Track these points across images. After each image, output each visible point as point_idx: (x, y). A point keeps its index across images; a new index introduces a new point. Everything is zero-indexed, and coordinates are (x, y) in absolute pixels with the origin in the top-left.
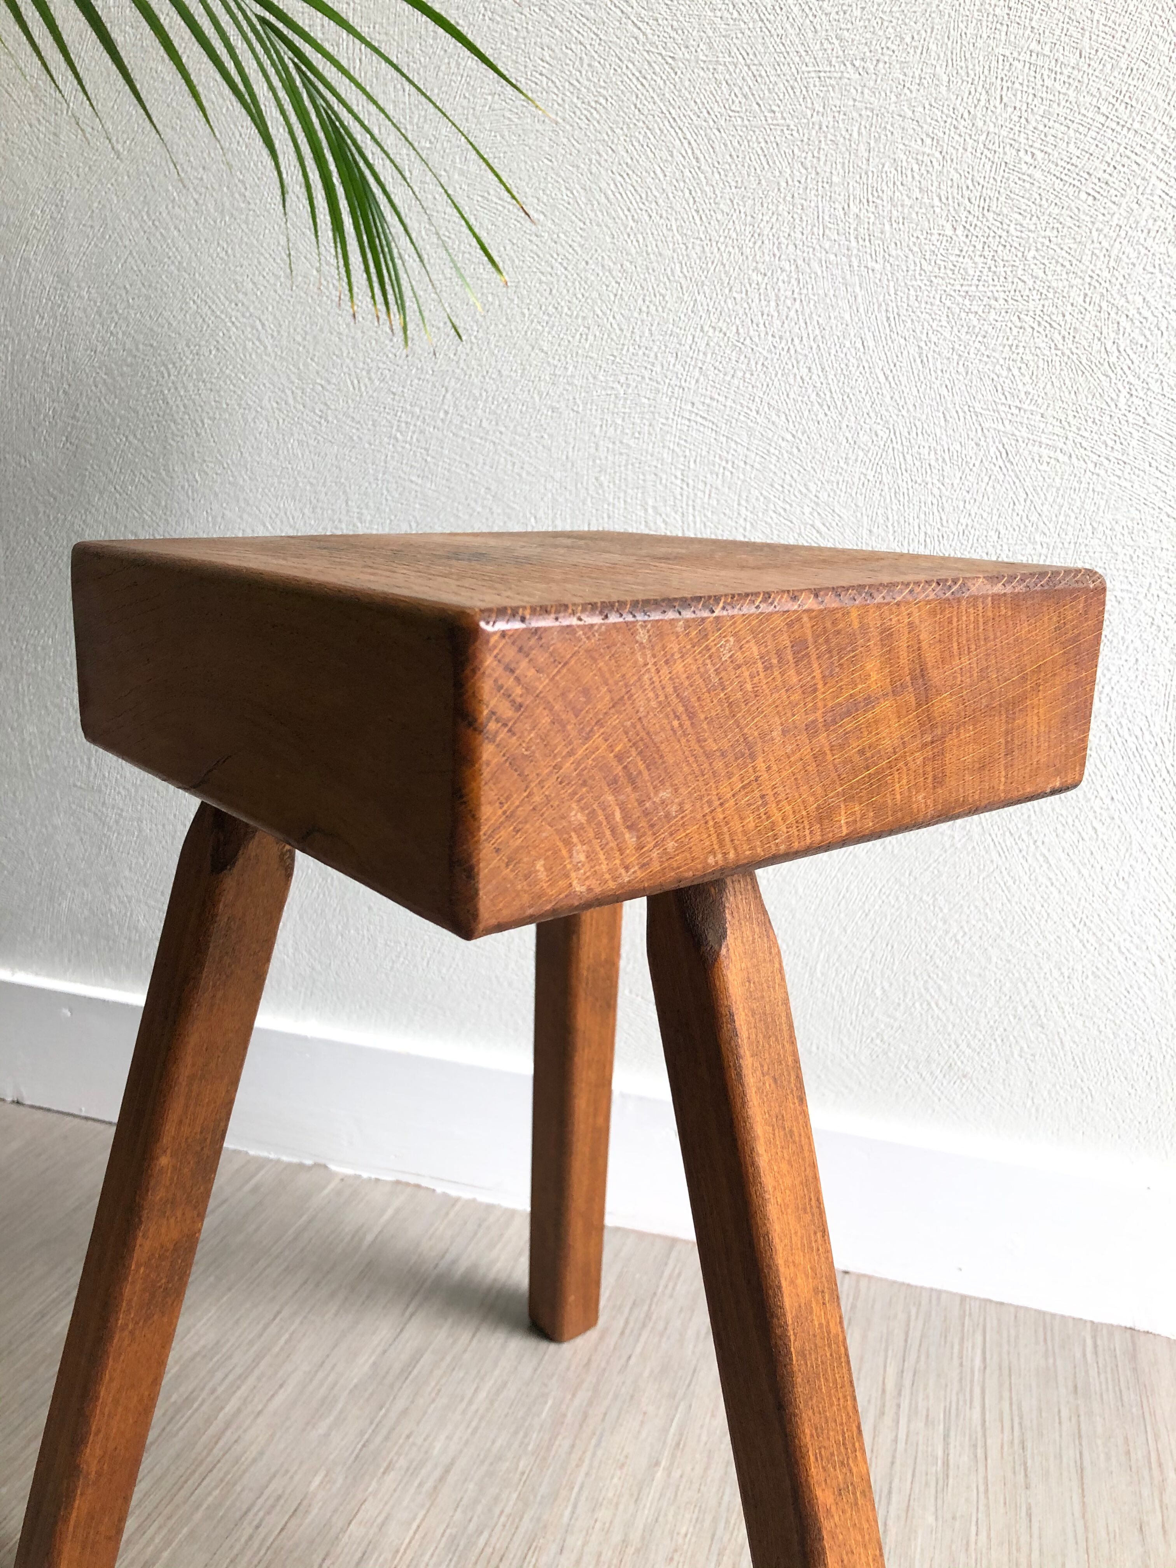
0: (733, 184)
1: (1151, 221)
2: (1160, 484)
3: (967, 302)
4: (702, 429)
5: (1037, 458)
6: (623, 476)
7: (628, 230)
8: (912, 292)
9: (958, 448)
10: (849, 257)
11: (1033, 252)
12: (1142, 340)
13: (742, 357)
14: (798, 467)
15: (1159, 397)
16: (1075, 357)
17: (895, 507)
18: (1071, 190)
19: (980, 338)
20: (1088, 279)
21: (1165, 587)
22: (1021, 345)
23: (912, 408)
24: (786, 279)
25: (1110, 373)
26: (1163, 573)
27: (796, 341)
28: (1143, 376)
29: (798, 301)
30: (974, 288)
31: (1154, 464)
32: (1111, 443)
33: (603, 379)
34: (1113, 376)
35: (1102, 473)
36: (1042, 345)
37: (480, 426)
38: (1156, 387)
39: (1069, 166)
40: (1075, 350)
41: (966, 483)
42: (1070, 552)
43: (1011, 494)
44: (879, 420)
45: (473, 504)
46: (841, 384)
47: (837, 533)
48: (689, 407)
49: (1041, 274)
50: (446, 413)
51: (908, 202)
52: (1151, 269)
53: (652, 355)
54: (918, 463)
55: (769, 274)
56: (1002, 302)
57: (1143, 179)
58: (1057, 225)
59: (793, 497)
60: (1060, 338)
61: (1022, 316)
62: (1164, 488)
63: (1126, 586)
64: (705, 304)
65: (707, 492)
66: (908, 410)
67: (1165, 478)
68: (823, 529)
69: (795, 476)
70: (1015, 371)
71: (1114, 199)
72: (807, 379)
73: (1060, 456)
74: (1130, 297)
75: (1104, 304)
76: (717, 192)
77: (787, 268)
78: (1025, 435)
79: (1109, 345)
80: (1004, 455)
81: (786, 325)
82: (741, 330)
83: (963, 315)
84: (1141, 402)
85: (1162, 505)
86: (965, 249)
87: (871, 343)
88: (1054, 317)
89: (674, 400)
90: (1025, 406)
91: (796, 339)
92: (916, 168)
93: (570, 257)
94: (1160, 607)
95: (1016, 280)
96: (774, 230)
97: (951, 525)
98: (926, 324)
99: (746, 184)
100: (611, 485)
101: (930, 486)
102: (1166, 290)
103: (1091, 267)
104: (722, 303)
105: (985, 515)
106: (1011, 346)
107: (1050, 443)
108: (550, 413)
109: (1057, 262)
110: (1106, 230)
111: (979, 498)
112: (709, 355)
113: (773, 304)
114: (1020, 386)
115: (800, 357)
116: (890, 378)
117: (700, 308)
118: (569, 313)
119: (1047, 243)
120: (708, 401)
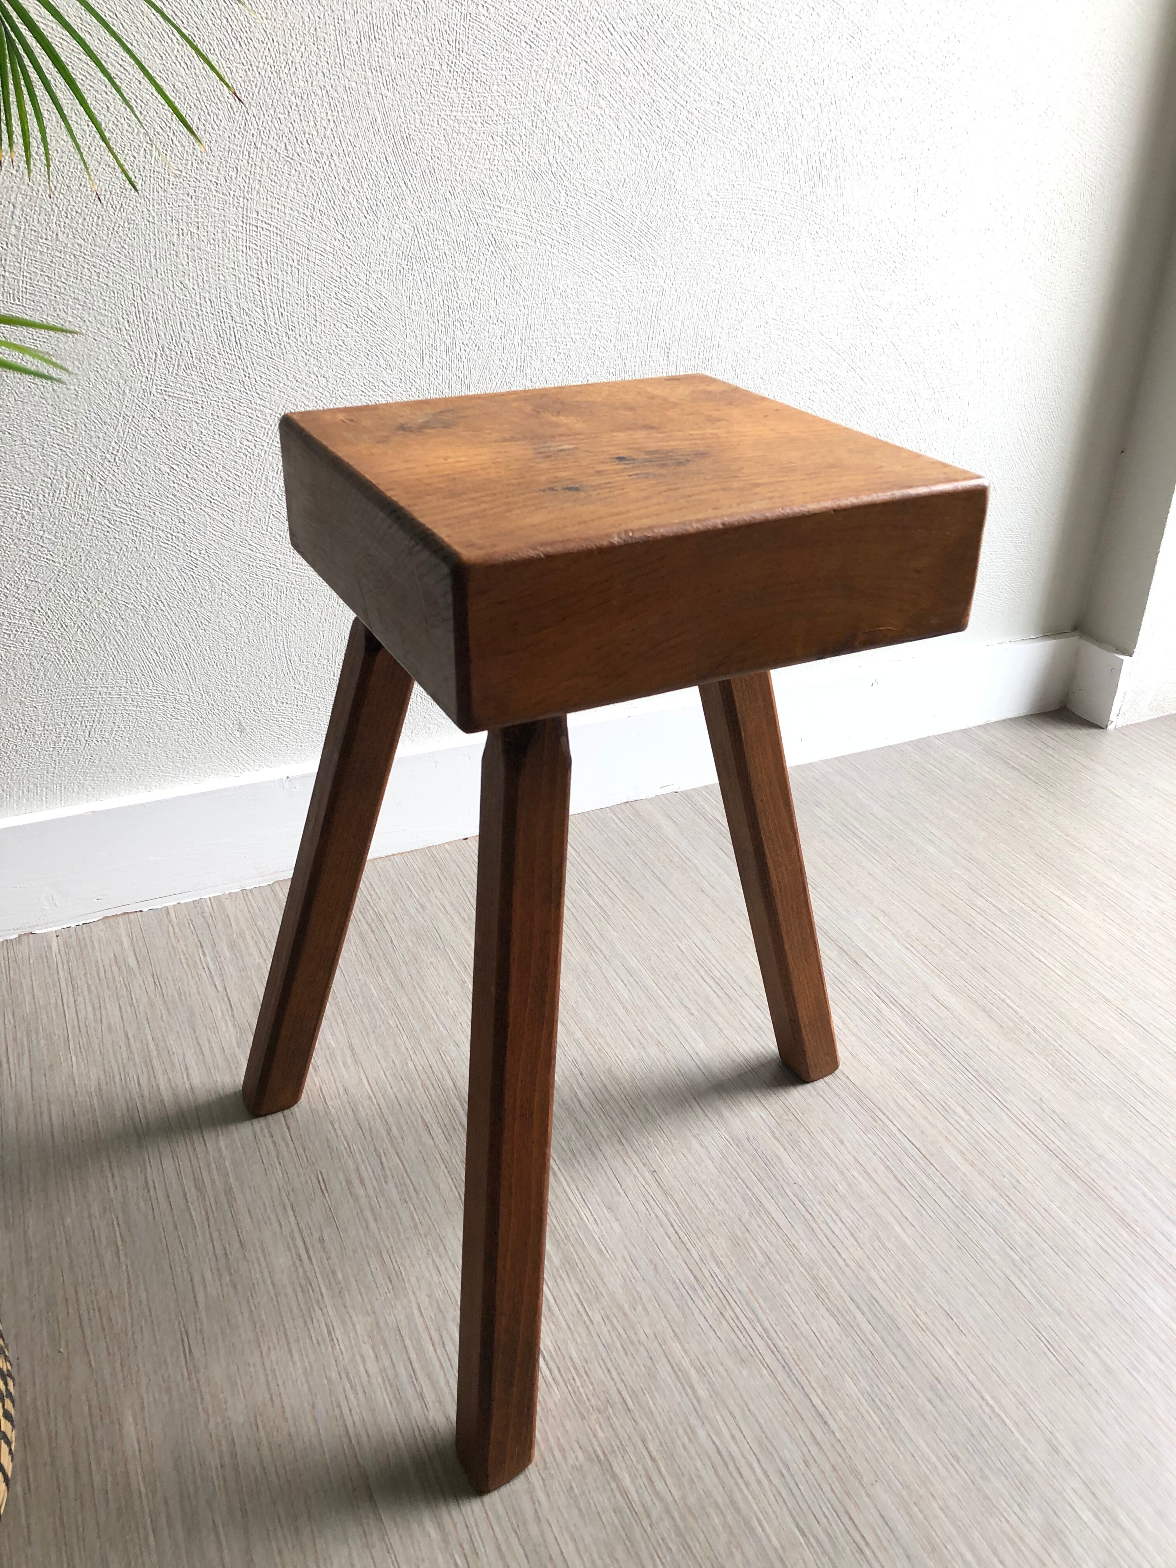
0: (264, 15)
1: (567, 66)
2: (590, 257)
3: (456, 125)
4: (268, 234)
5: (515, 244)
6: (205, 278)
7: (175, 52)
8: (417, 116)
9: (463, 239)
10: (367, 84)
11: (496, 86)
12: (570, 155)
13: (293, 171)
14: (350, 262)
15: (584, 196)
16: (531, 168)
17: (424, 288)
18: (515, 39)
19: (468, 154)
20: (533, 109)
21: (599, 328)
22: (496, 158)
23: (427, 210)
24: (320, 102)
25: (553, 179)
26: (597, 319)
27: (335, 157)
28: (573, 181)
29: (332, 123)
30: (460, 113)
31: (585, 243)
32: (559, 230)
33: (172, 191)
34: (555, 181)
35: (555, 251)
36: (510, 159)
37: (57, 239)
38: (581, 189)
39: (512, 20)
40: (530, 163)
41: (471, 265)
42: (542, 310)
43: (501, 271)
44: (405, 220)
45: (62, 314)
46: (374, 192)
47: (386, 311)
48: (255, 215)
49: (503, 104)
50: (18, 228)
51: (405, 41)
52: (570, 103)
53: (215, 169)
54: (437, 253)
55: (305, 97)
56: (480, 125)
57: (559, 33)
58: (509, 66)
59: (350, 287)
60: (520, 153)
61: (494, 136)
62: (593, 260)
63: (577, 331)
64: (254, 122)
65: (280, 287)
66: (426, 212)
67: (592, 253)
68: (375, 309)
69: (349, 268)
70: (494, 179)
71: (543, 48)
72: (347, 188)
73: (529, 241)
74: (560, 123)
75: (545, 128)
76: (251, 22)
77: (319, 92)
78: (505, 227)
79: (551, 159)
80: (493, 242)
81: (325, 143)
82: (289, 147)
83: (455, 135)
84: (573, 200)
85: (592, 272)
86: (450, 82)
87: (392, 159)
88: (515, 137)
89: (240, 209)
90: (503, 205)
91: (334, 155)
92: (407, 12)
93: (123, 77)
94: (597, 342)
95: (487, 108)
96: (304, 59)
97: (465, 298)
98: (430, 143)
99: (275, 16)
100: (196, 287)
101: (447, 269)
102: (580, 118)
103: (534, 99)
104: (270, 123)
105: (486, 288)
106: (489, 160)
107: (521, 231)
108: (126, 225)
109: (512, 95)
110: (540, 72)
111: (481, 276)
112: (265, 169)
113: (312, 124)
114: (499, 189)
115: (339, 170)
116: (410, 186)
117: (251, 127)
118: (130, 129)
119: (504, 79)
120: (270, 210)
